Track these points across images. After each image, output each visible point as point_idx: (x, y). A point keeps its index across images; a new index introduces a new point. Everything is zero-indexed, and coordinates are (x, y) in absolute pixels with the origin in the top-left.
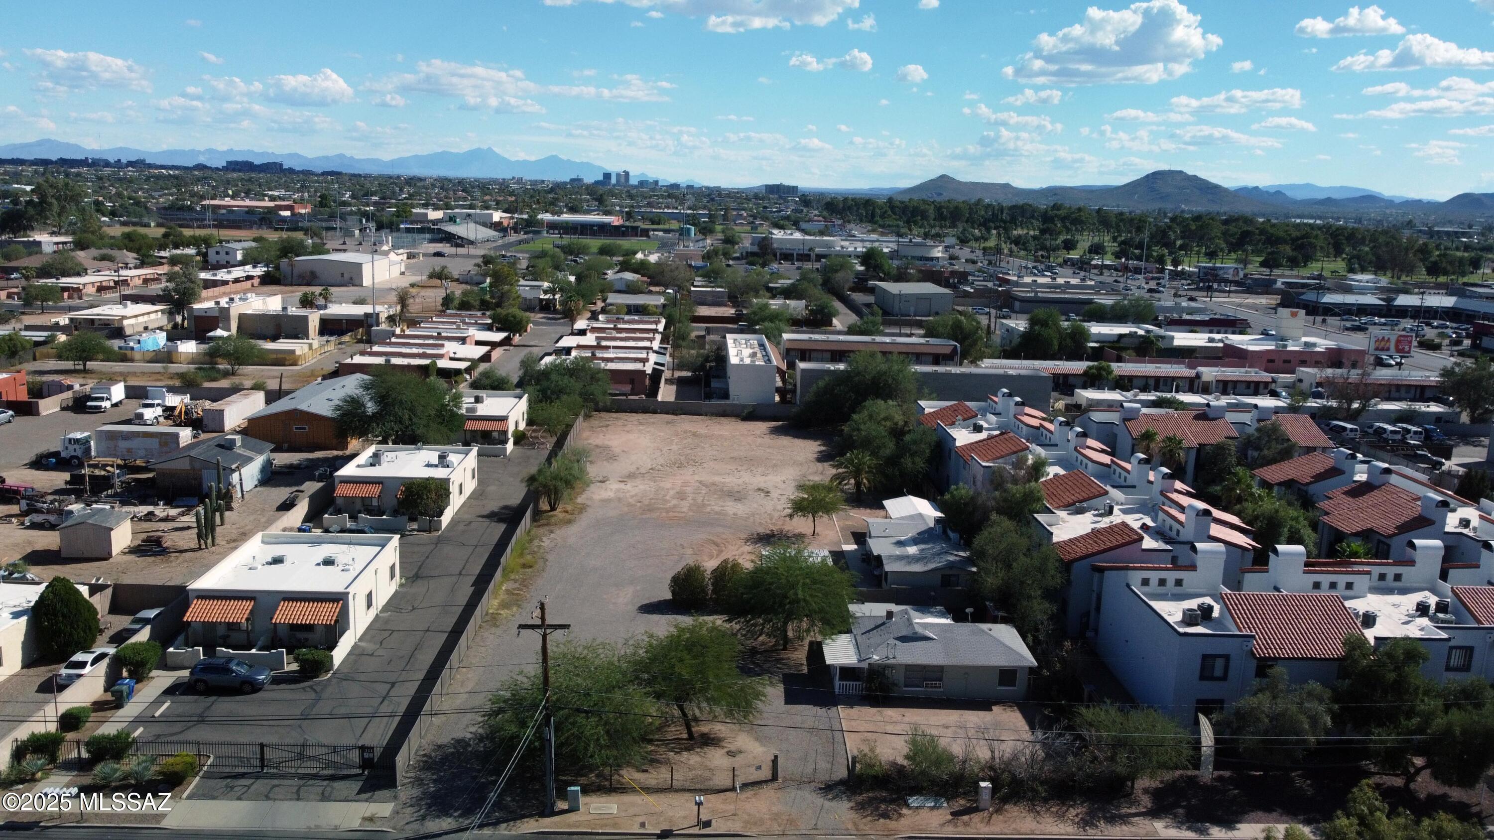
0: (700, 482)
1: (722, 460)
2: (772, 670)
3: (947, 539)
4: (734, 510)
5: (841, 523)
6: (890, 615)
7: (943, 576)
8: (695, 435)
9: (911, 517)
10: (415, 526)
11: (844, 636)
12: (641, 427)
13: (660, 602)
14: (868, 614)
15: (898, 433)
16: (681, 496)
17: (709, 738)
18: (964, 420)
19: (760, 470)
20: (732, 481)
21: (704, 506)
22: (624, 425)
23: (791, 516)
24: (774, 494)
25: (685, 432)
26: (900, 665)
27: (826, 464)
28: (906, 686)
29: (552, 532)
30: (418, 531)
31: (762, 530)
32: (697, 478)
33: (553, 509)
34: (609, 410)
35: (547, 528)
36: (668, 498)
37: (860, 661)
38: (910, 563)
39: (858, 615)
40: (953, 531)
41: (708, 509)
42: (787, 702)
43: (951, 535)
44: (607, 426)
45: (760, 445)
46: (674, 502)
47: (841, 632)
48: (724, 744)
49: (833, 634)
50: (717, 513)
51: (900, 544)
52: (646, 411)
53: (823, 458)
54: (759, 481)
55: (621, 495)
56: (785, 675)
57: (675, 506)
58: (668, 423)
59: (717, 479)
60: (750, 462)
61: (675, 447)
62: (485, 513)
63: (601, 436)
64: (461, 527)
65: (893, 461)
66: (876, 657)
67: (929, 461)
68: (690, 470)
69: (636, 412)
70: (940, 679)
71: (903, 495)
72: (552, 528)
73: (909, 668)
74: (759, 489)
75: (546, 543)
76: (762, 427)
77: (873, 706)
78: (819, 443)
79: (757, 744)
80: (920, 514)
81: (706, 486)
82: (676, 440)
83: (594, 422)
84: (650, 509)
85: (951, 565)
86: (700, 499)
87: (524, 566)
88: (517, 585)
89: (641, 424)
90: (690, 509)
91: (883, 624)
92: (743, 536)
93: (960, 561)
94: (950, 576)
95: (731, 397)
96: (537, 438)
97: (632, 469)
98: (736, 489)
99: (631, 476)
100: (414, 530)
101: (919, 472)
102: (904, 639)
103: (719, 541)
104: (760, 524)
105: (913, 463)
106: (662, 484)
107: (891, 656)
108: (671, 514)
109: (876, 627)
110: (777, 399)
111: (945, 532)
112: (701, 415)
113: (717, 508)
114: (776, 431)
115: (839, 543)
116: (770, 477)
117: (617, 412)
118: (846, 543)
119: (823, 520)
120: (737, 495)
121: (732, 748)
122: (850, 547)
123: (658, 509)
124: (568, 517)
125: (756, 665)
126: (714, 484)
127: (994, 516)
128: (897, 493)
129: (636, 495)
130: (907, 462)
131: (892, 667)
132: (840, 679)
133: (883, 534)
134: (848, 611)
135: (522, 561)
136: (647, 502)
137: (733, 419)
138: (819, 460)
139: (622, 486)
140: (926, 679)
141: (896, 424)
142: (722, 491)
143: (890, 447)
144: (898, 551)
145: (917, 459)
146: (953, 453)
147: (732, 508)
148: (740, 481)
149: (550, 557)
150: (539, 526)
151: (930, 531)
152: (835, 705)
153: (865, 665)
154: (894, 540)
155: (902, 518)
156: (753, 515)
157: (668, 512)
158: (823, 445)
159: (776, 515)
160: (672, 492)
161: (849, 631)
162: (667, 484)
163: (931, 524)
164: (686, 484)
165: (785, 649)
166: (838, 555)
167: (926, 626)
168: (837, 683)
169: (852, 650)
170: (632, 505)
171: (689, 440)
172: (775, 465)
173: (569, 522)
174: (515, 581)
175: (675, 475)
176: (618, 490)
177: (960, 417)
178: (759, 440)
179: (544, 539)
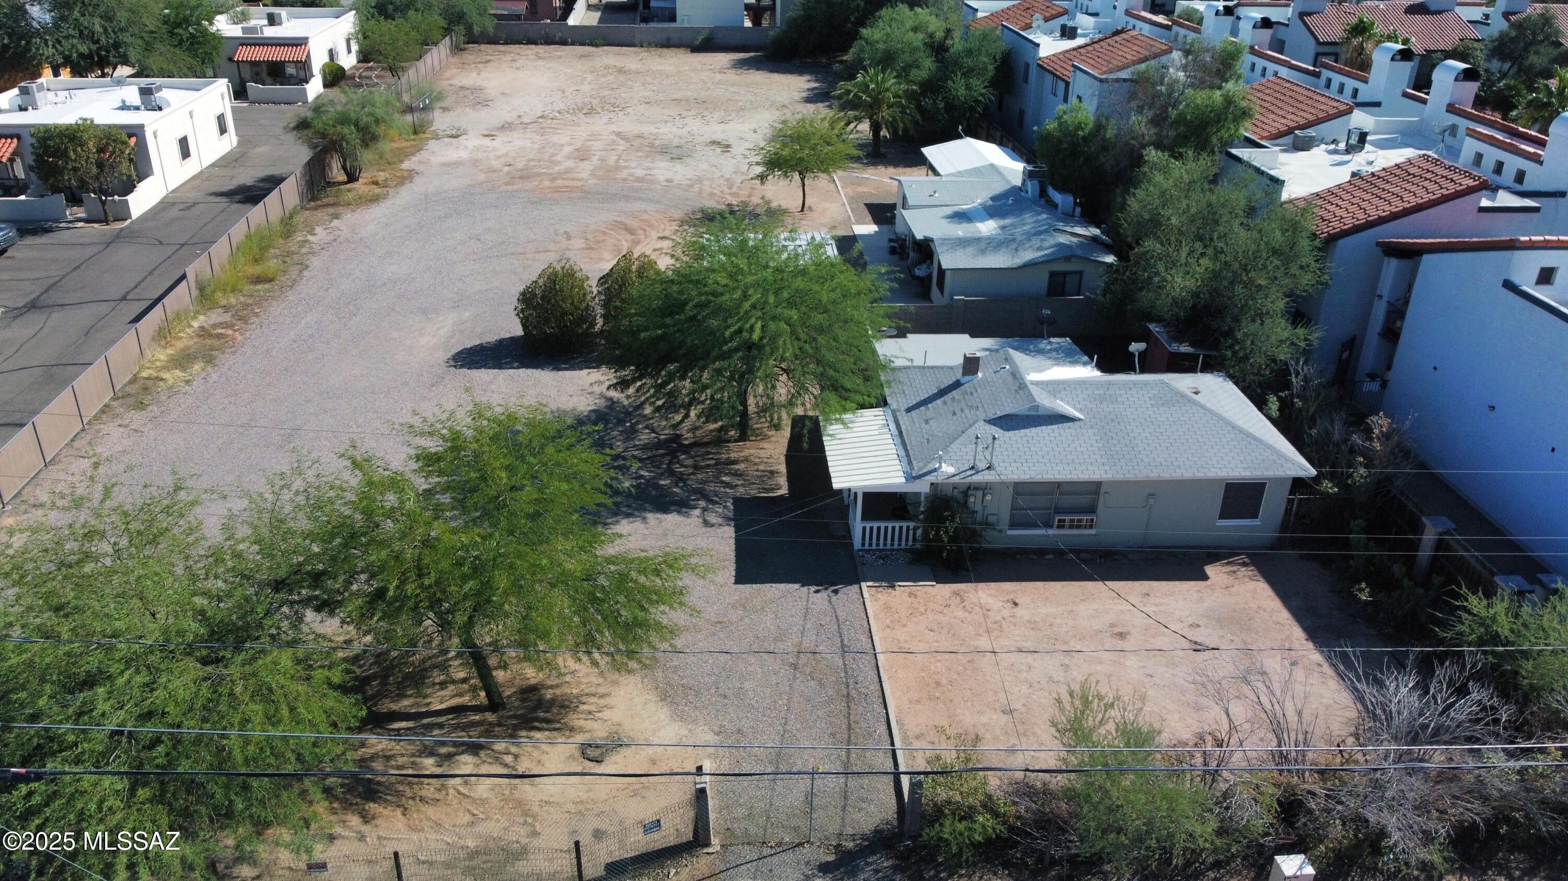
0: (618, 134)
1: (658, 103)
2: (711, 487)
3: (1052, 205)
4: (669, 175)
5: (850, 191)
6: (971, 365)
7: (1052, 275)
8: (621, 71)
9: (976, 171)
10: (81, 213)
11: (868, 413)
12: (540, 63)
13: (501, 342)
14: (919, 362)
15: (938, 49)
16: (582, 155)
17: (541, 704)
18: (1047, 20)
19: (717, 115)
20: (670, 132)
21: (617, 168)
22: (513, 61)
23: (762, 178)
24: (738, 149)
25: (607, 67)
26: (1003, 484)
27: (820, 105)
28: (1013, 525)
29: (336, 217)
30: (87, 221)
31: (711, 204)
32: (613, 128)
33: (352, 178)
34: (494, 41)
35: (331, 210)
36: (559, 158)
37: (910, 478)
38: (983, 252)
39: (898, 363)
40: (1061, 189)
41: (624, 174)
42: (743, 576)
43: (1057, 197)
44: (489, 61)
45: (719, 83)
46: (570, 164)
47: (863, 406)
48: (575, 720)
49: (845, 410)
50: (640, 180)
51: (961, 217)
52: (549, 41)
53: (813, 98)
54: (717, 131)
55: (481, 155)
56: (739, 502)
57: (568, 171)
58: (582, 56)
59: (647, 129)
60: (702, 105)
61: (586, 88)
62: (226, 188)
63: (474, 74)
64: (174, 213)
65: (931, 86)
66: (948, 469)
67: (994, 83)
68: (605, 117)
69: (536, 43)
70: (1092, 510)
71: (959, 137)
72: (340, 210)
73: (1021, 489)
74: (714, 143)
75: (321, 235)
76: (724, 59)
77: (941, 579)
78: (807, 77)
79: (663, 713)
80: (992, 165)
81: (626, 139)
82: (589, 77)
83: (468, 57)
84: (525, 175)
85: (1065, 254)
86: (612, 159)
87: (258, 280)
88: (227, 317)
89: (540, 58)
90: (593, 174)
91: (957, 385)
92: (678, 215)
93: (1080, 245)
94: (1065, 274)
95: (679, 18)
96: (370, 78)
97: (510, 117)
98: (676, 142)
99: (506, 127)
100: (80, 220)
101: (977, 102)
102: (1008, 422)
103: (633, 224)
104: (712, 195)
105: (968, 88)
106: (554, 139)
107: (982, 465)
108: (559, 182)
109: (942, 393)
110: (748, 24)
111: (1043, 193)
112: (634, 45)
113: (639, 173)
114: (741, 64)
115: (847, 222)
116: (731, 125)
117: (506, 43)
118: (860, 222)
119: (819, 183)
120: (679, 151)
121: (598, 730)
122: (867, 228)
123: (538, 175)
124: (377, 190)
125: (680, 479)
126: (640, 136)
127: (1152, 154)
128: (946, 135)
129: (506, 155)
130: (959, 88)
131: (984, 488)
132: (864, 518)
133: (931, 201)
134: (874, 352)
135: (258, 270)
136: (520, 165)
137: (682, 50)
138: (808, 100)
139: (487, 142)
140: (1058, 511)
141: (931, 36)
142: (652, 145)
143: (928, 66)
144: (961, 230)
145: (975, 82)
146: (1033, 71)
147: (663, 170)
148: (683, 132)
149: (315, 263)
150: (316, 208)
151: (1014, 192)
152: (855, 579)
153: (922, 487)
154: (949, 211)
155: (960, 174)
156: (700, 180)
157: (553, 179)
158: (816, 81)
159: (738, 179)
160: (567, 150)
161: (883, 403)
162: (562, 138)
163: (1018, 182)
164: (594, 136)
165: (743, 437)
166: (846, 243)
167: (1054, 387)
168: (858, 525)
169: (888, 447)
170: (494, 171)
171: (611, 78)
172: (742, 109)
173: (375, 199)
174: (226, 309)
175: (578, 125)
176: (477, 149)
177: (1037, 16)
178: (719, 77)
179: (318, 230)
